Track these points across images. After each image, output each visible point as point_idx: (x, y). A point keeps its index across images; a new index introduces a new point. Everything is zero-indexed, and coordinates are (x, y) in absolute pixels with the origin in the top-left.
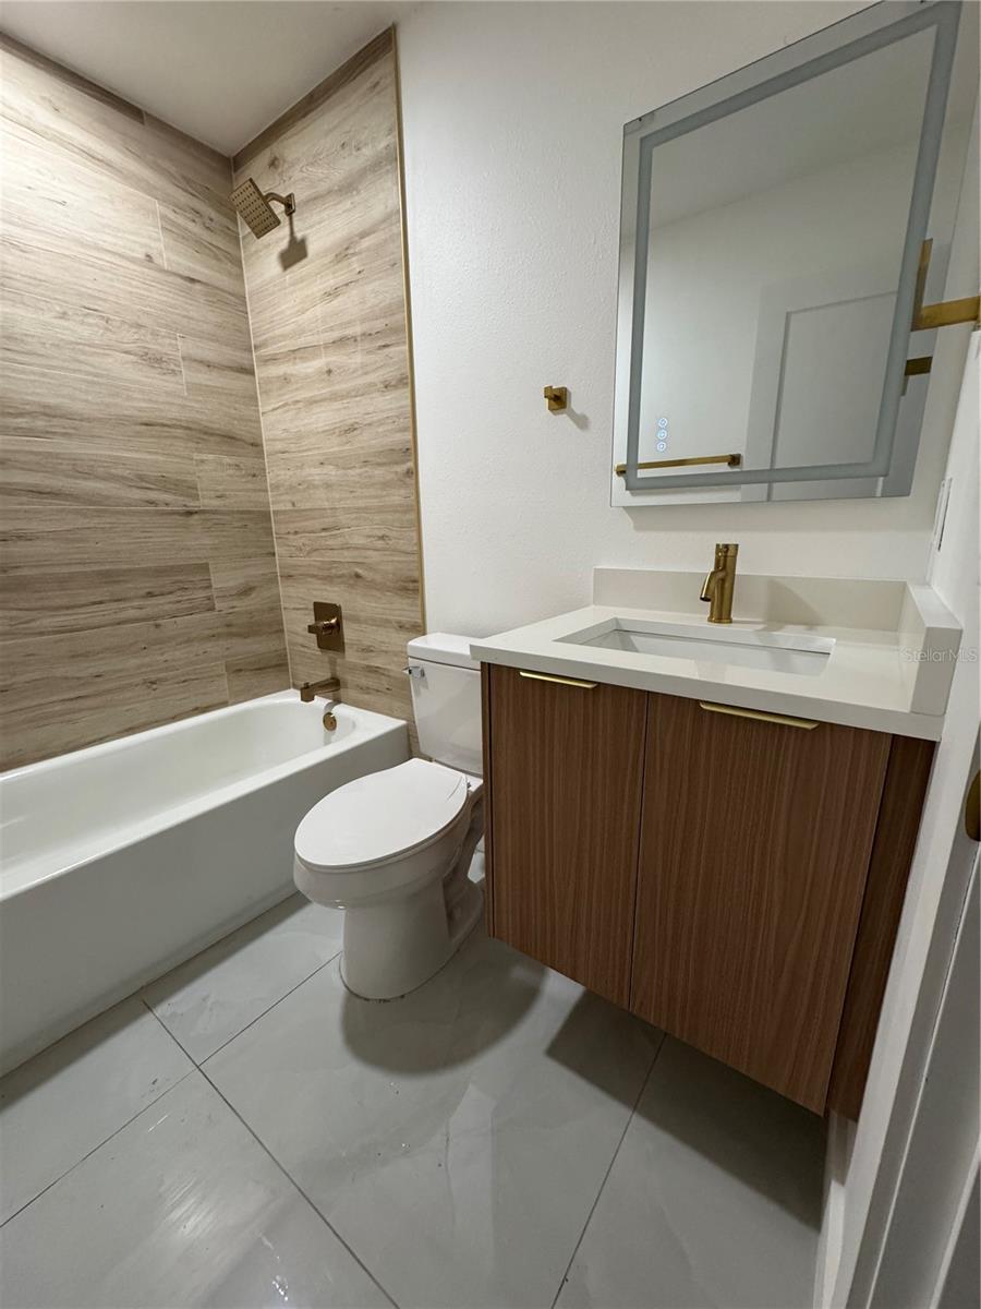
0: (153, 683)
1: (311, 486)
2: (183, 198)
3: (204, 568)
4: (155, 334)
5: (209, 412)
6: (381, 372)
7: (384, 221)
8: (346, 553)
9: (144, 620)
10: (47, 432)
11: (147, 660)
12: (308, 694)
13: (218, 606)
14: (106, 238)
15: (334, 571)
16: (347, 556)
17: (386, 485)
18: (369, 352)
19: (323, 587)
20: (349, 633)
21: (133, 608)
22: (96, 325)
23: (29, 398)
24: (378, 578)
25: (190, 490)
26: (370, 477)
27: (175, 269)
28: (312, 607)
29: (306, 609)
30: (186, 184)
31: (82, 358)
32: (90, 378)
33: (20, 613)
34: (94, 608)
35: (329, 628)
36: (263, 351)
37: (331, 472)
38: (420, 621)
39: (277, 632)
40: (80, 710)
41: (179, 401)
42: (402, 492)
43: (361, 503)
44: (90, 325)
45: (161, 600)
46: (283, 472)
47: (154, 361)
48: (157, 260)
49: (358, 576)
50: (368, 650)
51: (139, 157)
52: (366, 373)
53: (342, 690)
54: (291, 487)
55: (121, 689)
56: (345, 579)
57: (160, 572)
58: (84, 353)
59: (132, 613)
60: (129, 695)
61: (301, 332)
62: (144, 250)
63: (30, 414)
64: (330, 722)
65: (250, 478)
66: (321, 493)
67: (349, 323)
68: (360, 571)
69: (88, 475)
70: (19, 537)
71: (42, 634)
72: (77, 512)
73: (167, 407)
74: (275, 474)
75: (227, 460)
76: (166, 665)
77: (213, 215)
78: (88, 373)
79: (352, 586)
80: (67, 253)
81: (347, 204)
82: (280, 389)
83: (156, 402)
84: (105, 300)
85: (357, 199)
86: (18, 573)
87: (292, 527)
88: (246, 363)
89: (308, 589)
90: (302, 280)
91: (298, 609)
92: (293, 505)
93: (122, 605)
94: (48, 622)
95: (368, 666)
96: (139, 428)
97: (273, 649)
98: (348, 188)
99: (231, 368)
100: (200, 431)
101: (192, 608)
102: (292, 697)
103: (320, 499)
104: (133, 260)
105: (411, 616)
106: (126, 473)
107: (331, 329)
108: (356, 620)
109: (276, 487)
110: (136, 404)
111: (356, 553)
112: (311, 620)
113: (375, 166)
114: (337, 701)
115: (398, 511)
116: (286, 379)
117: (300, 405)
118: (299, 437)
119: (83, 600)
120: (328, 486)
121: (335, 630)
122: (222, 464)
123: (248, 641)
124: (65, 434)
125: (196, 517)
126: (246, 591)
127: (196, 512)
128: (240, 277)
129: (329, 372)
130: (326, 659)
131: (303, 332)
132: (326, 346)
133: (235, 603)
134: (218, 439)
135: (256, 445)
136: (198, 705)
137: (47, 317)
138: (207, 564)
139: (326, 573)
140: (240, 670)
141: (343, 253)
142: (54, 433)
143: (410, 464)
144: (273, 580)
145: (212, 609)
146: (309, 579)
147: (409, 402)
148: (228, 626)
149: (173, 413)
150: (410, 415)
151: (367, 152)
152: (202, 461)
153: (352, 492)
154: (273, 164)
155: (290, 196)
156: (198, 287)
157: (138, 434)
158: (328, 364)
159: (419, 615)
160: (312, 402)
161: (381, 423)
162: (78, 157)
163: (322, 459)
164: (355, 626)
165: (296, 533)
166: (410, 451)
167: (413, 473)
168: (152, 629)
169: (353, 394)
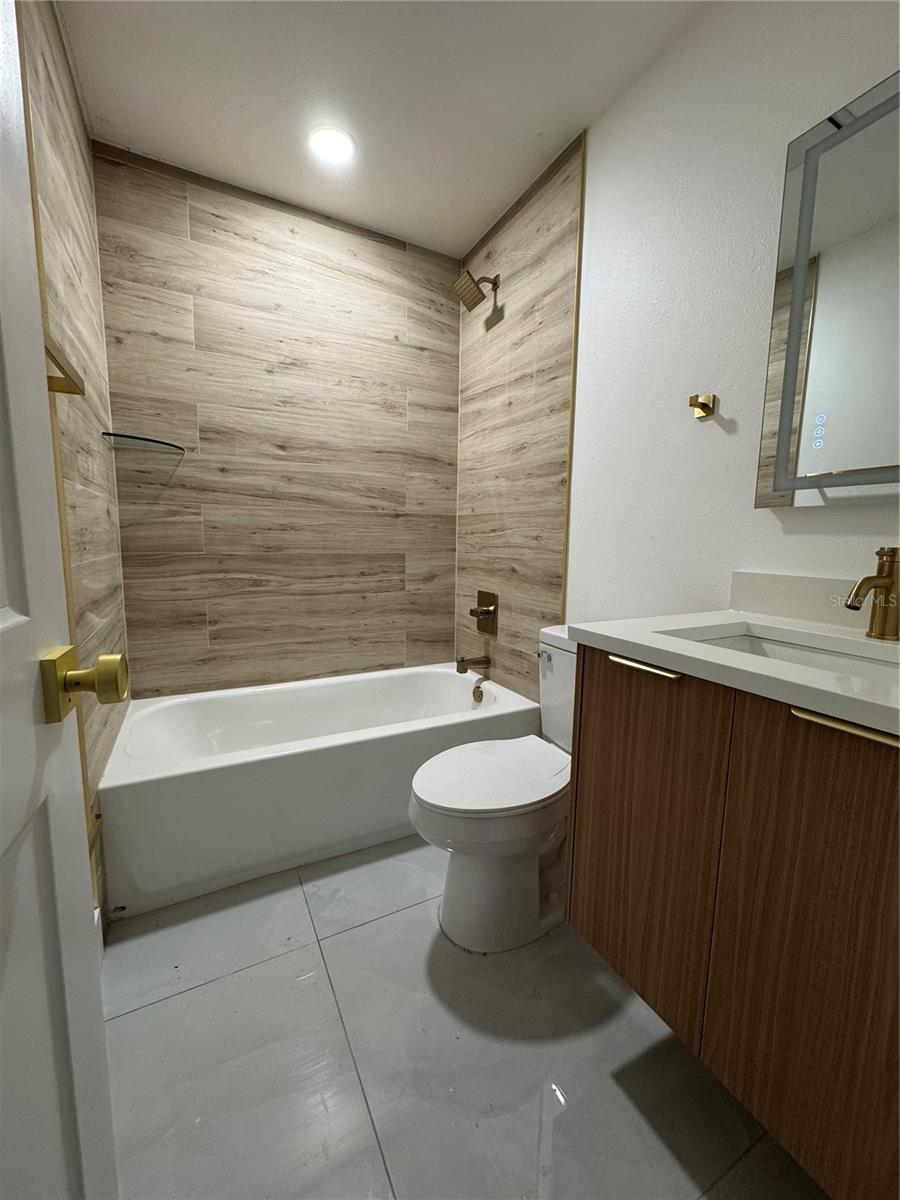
0: (355, 640)
1: (487, 495)
2: (425, 293)
3: (402, 557)
4: (393, 389)
5: (422, 442)
6: (549, 399)
7: (563, 279)
8: (507, 550)
9: (356, 592)
10: (318, 459)
11: (352, 622)
12: (462, 668)
13: (407, 588)
14: (371, 329)
15: (496, 565)
16: (507, 553)
17: (543, 493)
18: (541, 385)
19: (487, 579)
20: (503, 619)
21: (350, 582)
22: (357, 387)
23: (311, 437)
24: (529, 572)
25: (400, 498)
26: (532, 486)
27: (413, 343)
28: (476, 595)
29: (472, 596)
30: (428, 284)
31: (346, 409)
32: (349, 422)
33: (285, 579)
34: (327, 580)
35: (487, 614)
36: (466, 394)
37: (503, 483)
38: (560, 613)
39: (449, 613)
40: (308, 652)
41: (401, 435)
42: (556, 499)
43: (523, 509)
44: (353, 388)
45: (370, 579)
46: (468, 485)
47: (389, 407)
48: (402, 339)
49: (514, 570)
50: (515, 635)
51: (400, 273)
52: (537, 402)
53: (491, 669)
54: (473, 497)
55: (333, 641)
56: (503, 573)
57: (371, 558)
58: (347, 406)
59: (348, 586)
60: (338, 646)
61: (493, 376)
62: (393, 334)
63: (310, 448)
64: (478, 695)
65: (445, 490)
66: (494, 501)
67: (528, 364)
68: (516, 567)
69: (336, 488)
70: (292, 529)
71: (293, 594)
72: (327, 513)
73: (393, 439)
74: (464, 486)
75: (429, 476)
76: (365, 628)
77: (443, 301)
78: (347, 419)
79: (508, 579)
80: (348, 343)
81: (537, 273)
82: (475, 420)
83: (387, 436)
84: (365, 370)
85: (544, 267)
86: (287, 552)
87: (470, 529)
88: (452, 404)
89: (476, 580)
90: (498, 337)
91: (467, 596)
92: (473, 510)
93: (344, 580)
94: (299, 586)
95: (514, 650)
96: (374, 455)
97: (444, 627)
98: (538, 260)
99: (440, 409)
100: (413, 455)
101: (389, 587)
102: (450, 668)
103: (492, 506)
104: (386, 341)
105: (553, 608)
106: (360, 486)
107: (515, 370)
108: (509, 609)
109: (462, 497)
110: (373, 438)
111: (514, 551)
112: (474, 605)
113: (561, 240)
114: (487, 678)
115: (551, 515)
116: (479, 413)
117: (487, 432)
118: (483, 457)
119: (320, 574)
120: (499, 495)
121: (491, 616)
122: (425, 479)
123: (425, 617)
124: (328, 461)
125: (401, 519)
126: (429, 578)
127: (402, 515)
128: (457, 343)
129: (510, 403)
130: (483, 640)
131: (495, 375)
132: (510, 384)
133: (420, 586)
134: (425, 461)
135: (452, 465)
136: (383, 662)
137: (329, 385)
138: (404, 555)
139: (491, 567)
140: (417, 640)
141: (529, 312)
142: (321, 460)
143: (565, 475)
144: (451, 571)
145: (403, 589)
146: (479, 572)
147: (568, 422)
148: (413, 603)
149: (397, 443)
150: (568, 432)
151: (556, 230)
152: (412, 477)
153: (516, 500)
154: (488, 256)
155: (498, 276)
156: (426, 353)
157: (373, 459)
158: (509, 397)
159: (560, 608)
160: (496, 428)
161: (544, 441)
162: (363, 282)
163: (496, 473)
164: (507, 613)
165: (472, 533)
166: (566, 464)
167: (566, 482)
168: (361, 600)
169: (526, 419)
